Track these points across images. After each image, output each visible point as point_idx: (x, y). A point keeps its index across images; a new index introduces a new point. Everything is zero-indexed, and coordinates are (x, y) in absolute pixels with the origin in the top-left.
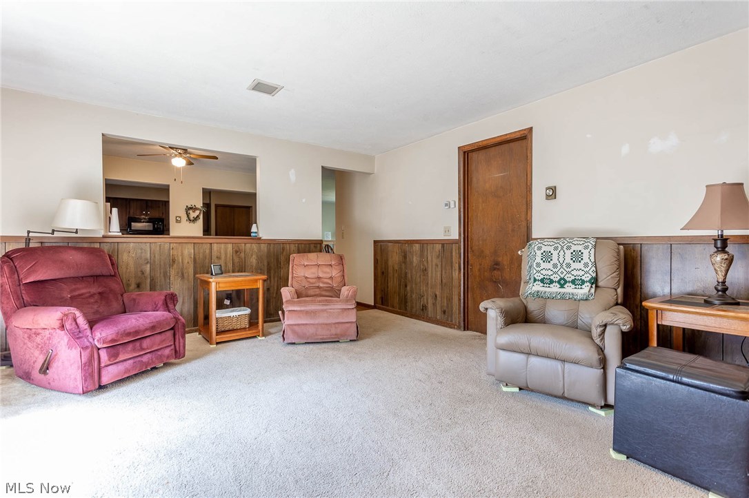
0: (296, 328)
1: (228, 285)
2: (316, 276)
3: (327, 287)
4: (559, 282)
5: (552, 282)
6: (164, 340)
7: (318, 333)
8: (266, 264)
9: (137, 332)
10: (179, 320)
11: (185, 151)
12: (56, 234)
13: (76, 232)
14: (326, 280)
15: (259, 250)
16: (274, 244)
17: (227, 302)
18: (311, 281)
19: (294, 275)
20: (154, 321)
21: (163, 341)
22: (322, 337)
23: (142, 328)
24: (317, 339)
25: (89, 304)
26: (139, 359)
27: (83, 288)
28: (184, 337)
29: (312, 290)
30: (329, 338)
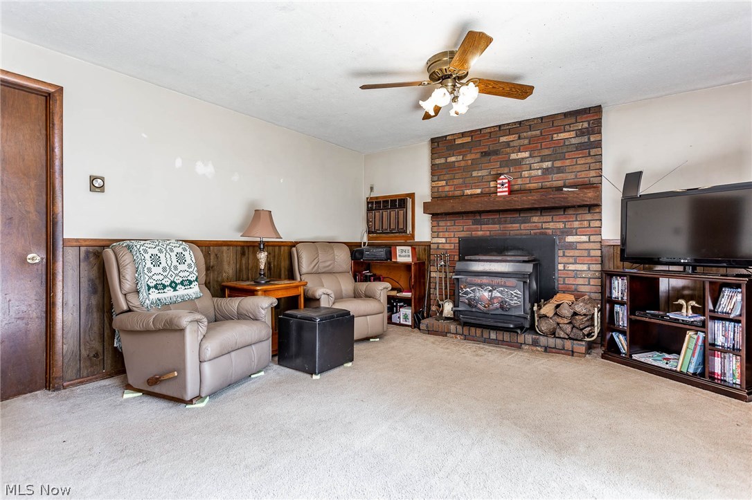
4: (170, 285)
5: (164, 287)
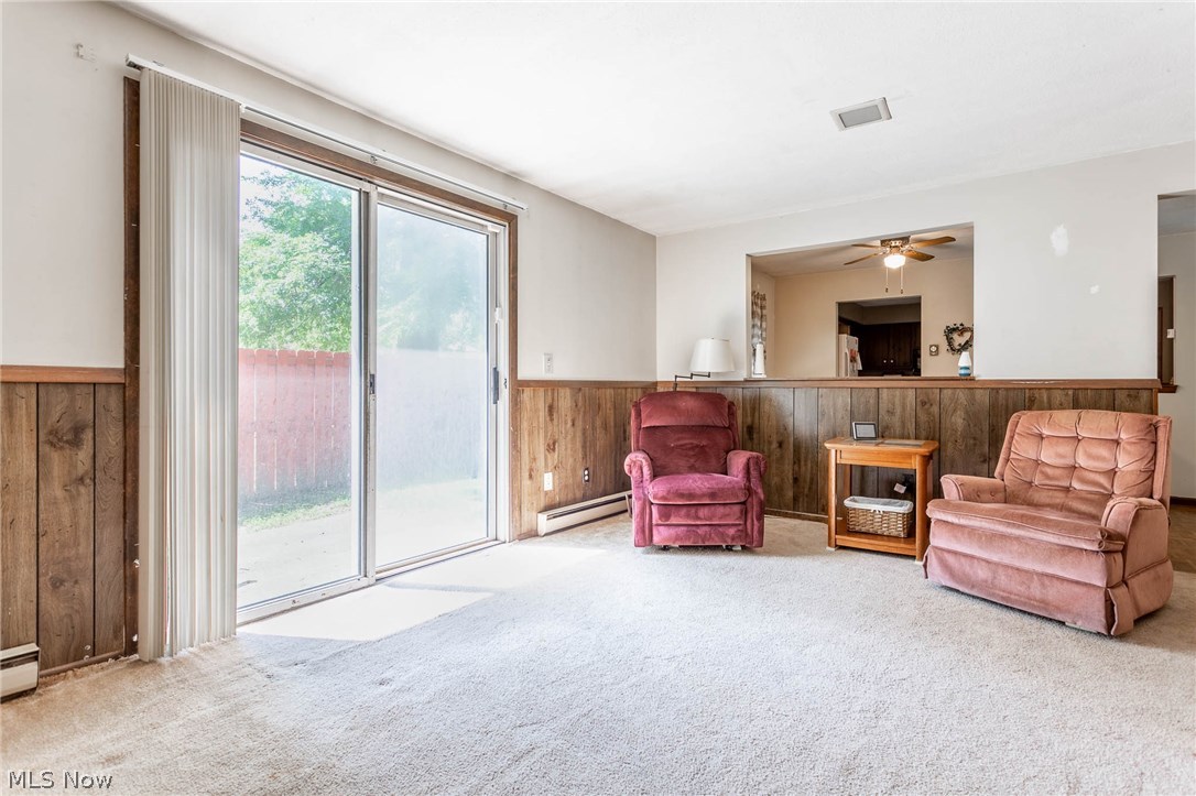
0: (951, 559)
1: (854, 456)
2: (1069, 462)
3: (1091, 493)
6: (728, 515)
7: (996, 582)
8: (986, 428)
9: (691, 496)
10: (756, 493)
11: (905, 239)
12: (695, 379)
13: (709, 376)
14: (1092, 476)
15: (972, 400)
16: (1007, 389)
17: (900, 489)
18: (1049, 471)
19: (1012, 455)
20: (715, 486)
21: (724, 516)
22: (1005, 595)
23: (698, 492)
24: (993, 594)
25: (686, 456)
26: (694, 528)
27: (685, 438)
28: (760, 518)
29: (1045, 494)
30: (1025, 604)
